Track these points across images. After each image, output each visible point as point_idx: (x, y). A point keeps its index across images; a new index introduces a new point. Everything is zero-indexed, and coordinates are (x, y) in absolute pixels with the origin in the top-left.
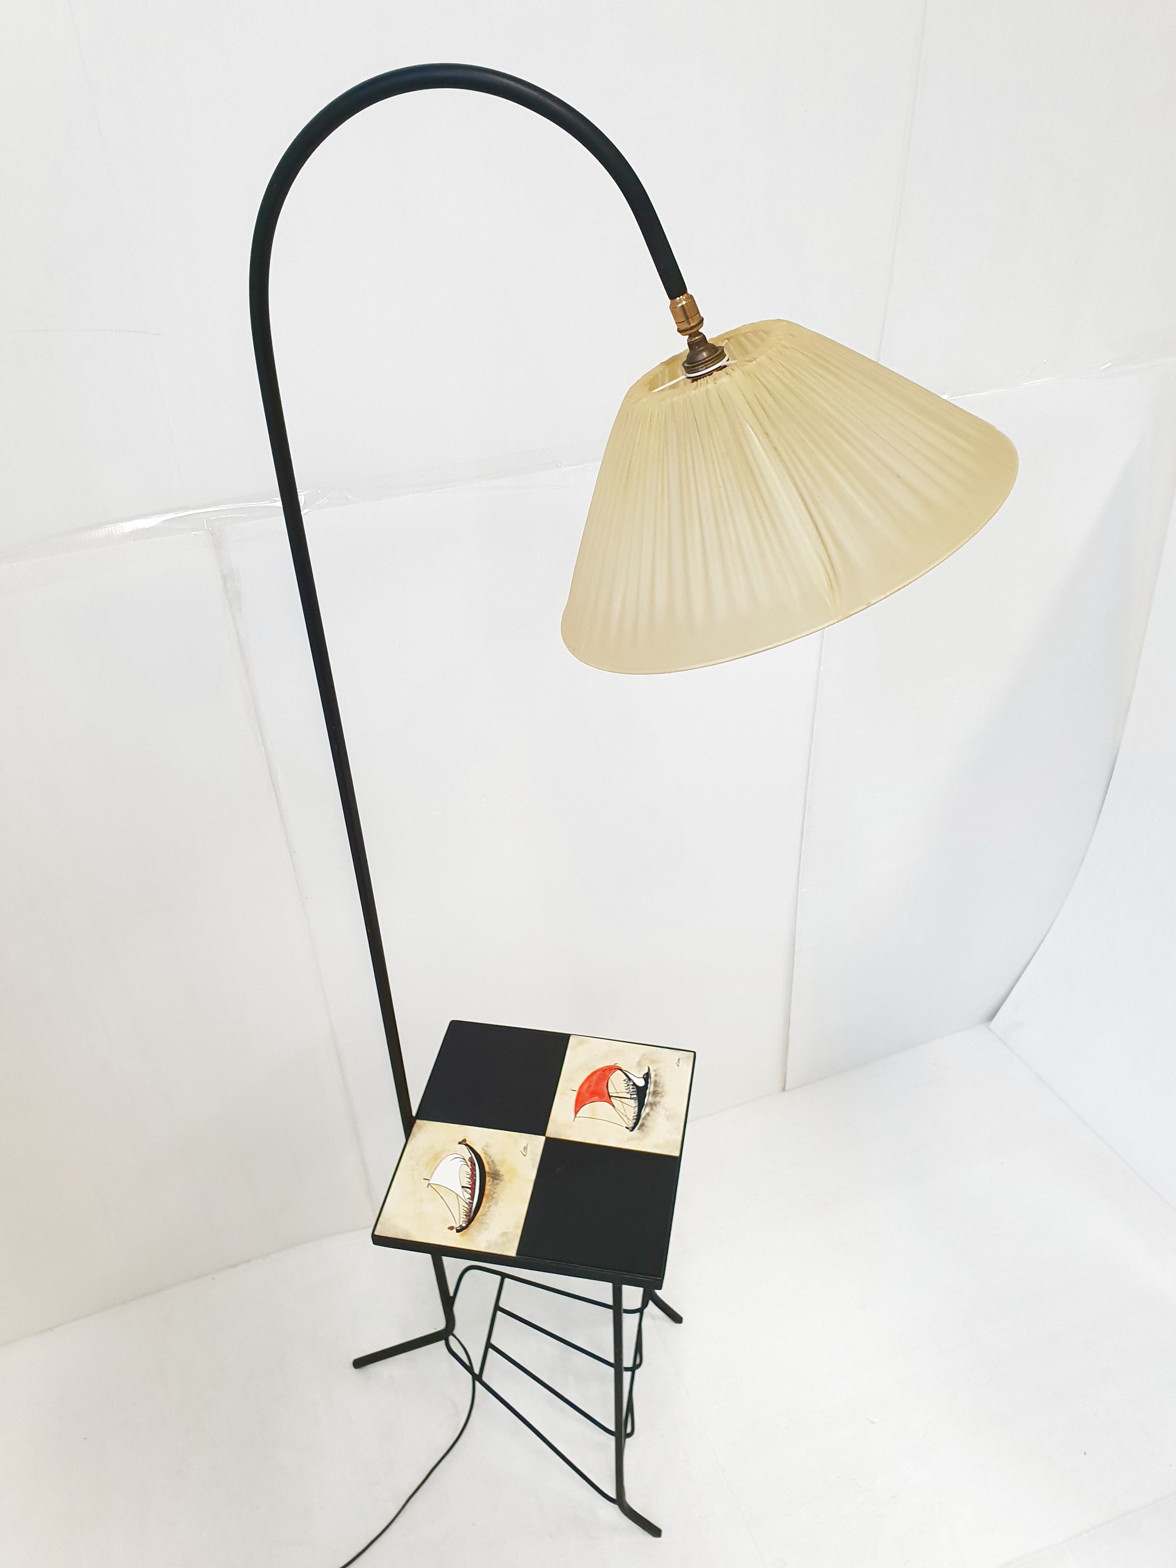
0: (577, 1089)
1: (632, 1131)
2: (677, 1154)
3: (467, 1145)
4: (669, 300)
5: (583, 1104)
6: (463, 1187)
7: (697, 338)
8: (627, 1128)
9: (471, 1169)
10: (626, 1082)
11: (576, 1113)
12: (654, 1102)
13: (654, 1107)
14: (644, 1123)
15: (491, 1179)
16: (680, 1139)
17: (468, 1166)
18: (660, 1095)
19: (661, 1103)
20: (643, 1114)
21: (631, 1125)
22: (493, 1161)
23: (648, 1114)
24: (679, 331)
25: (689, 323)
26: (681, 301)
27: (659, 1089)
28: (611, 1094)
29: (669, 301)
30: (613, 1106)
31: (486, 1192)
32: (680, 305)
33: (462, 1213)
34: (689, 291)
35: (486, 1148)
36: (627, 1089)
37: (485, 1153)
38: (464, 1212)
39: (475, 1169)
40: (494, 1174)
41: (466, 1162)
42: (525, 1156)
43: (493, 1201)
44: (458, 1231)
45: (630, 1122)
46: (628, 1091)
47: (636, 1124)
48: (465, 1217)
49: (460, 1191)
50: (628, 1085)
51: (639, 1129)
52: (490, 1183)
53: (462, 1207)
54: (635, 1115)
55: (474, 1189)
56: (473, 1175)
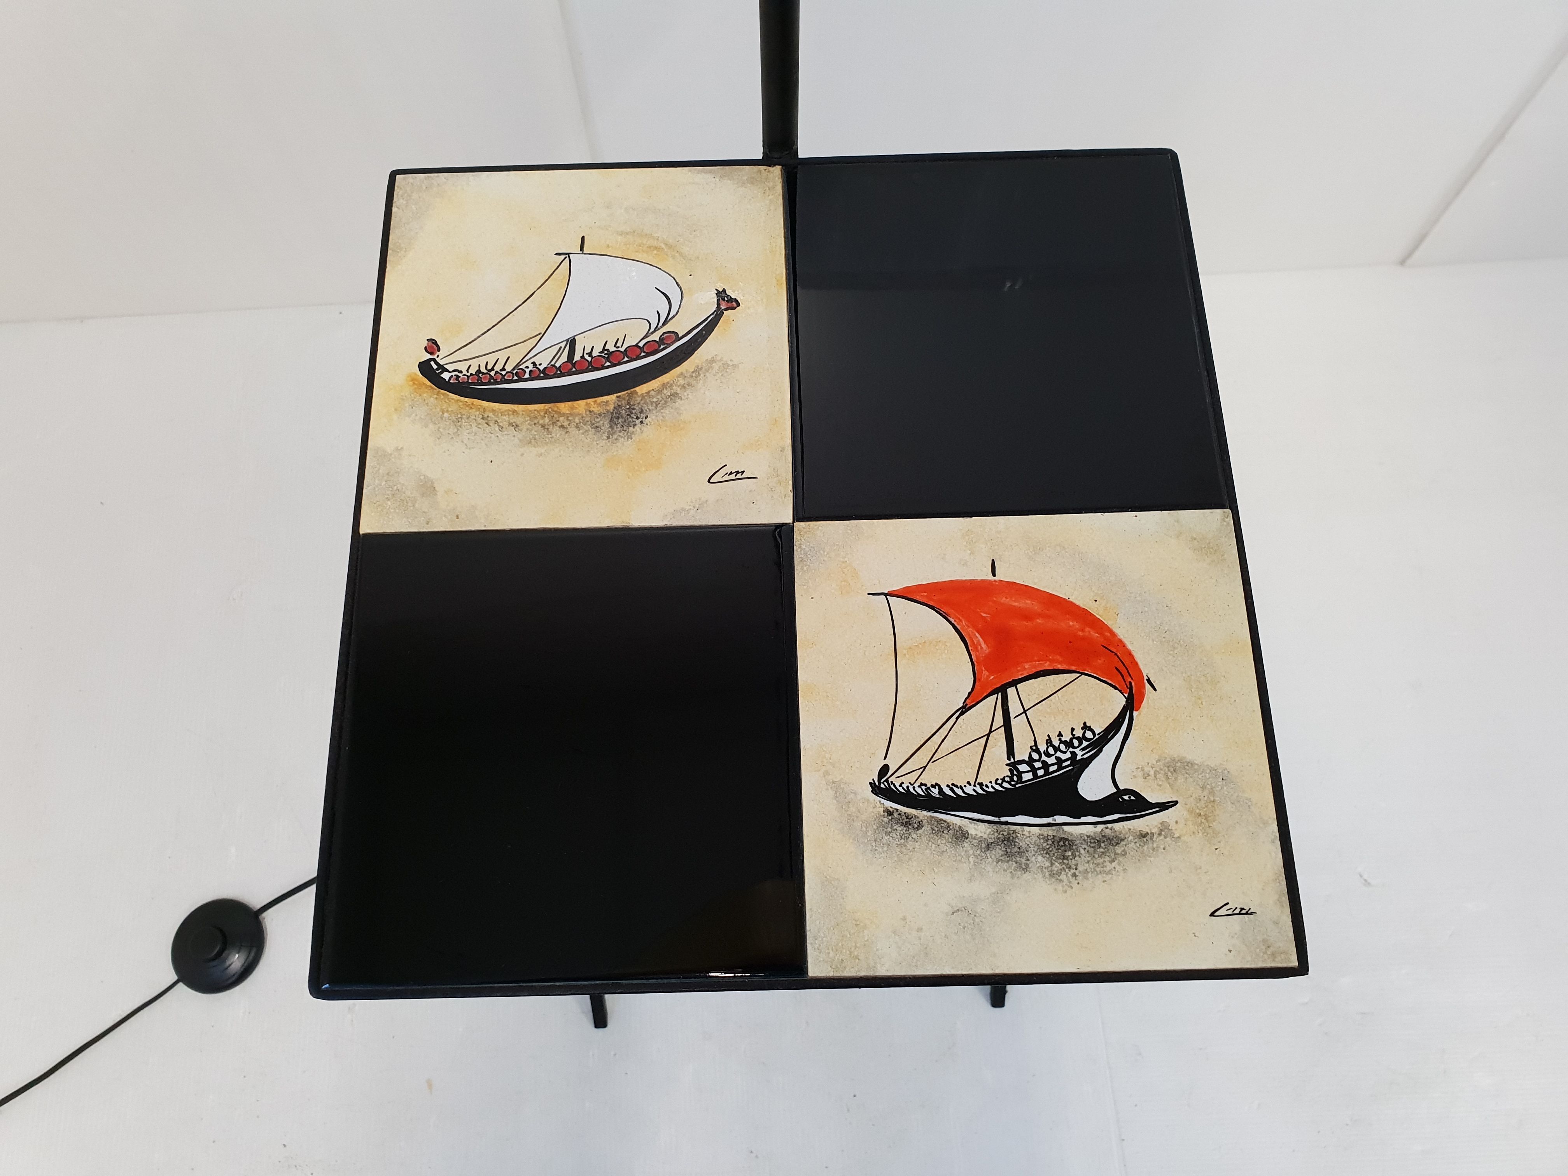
0: (1002, 575)
1: (876, 789)
2: (814, 970)
3: (718, 316)
5: (944, 609)
6: (572, 342)
8: (885, 770)
9: (637, 345)
10: (1079, 733)
11: (906, 594)
12: (1021, 852)
13: (998, 851)
14: (920, 826)
15: (611, 408)
16: (883, 971)
17: (646, 336)
18: (1057, 866)
19: (1027, 876)
20: (954, 819)
21: (897, 782)
22: (674, 395)
23: (961, 836)
27: (1083, 861)
28: (1011, 691)
30: (964, 710)
31: (564, 407)
33: (482, 361)
35: (716, 366)
36: (1049, 742)
37: (697, 371)
38: (489, 367)
39: (638, 358)
40: (630, 410)
41: (656, 329)
42: (709, 481)
43: (536, 431)
44: (424, 367)
45: (912, 777)
46: (1042, 747)
47: (907, 798)
48: (473, 371)
49: (558, 335)
50: (1069, 744)
51: (889, 813)
52: (596, 409)
53: (502, 356)
54: (947, 791)
55: (570, 373)
56: (611, 357)
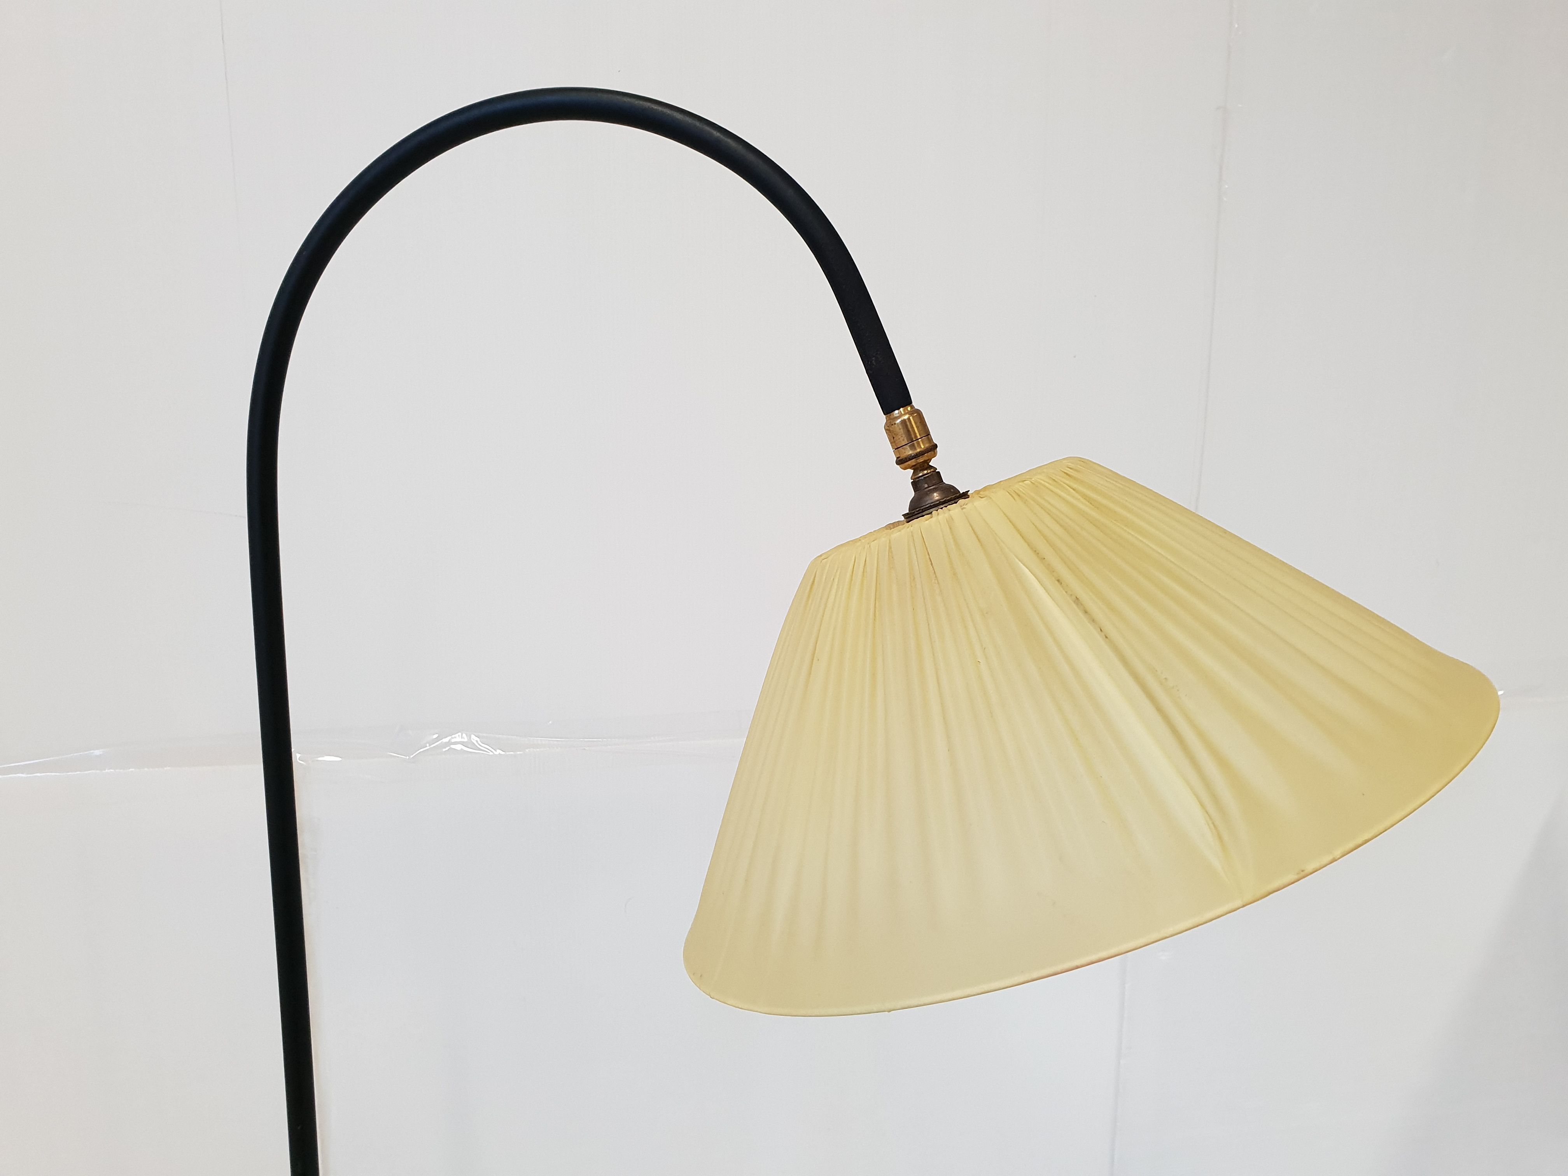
4: (885, 416)
7: (925, 472)
24: (900, 462)
25: (913, 447)
26: (901, 415)
29: (883, 418)
32: (898, 421)
34: (915, 403)
